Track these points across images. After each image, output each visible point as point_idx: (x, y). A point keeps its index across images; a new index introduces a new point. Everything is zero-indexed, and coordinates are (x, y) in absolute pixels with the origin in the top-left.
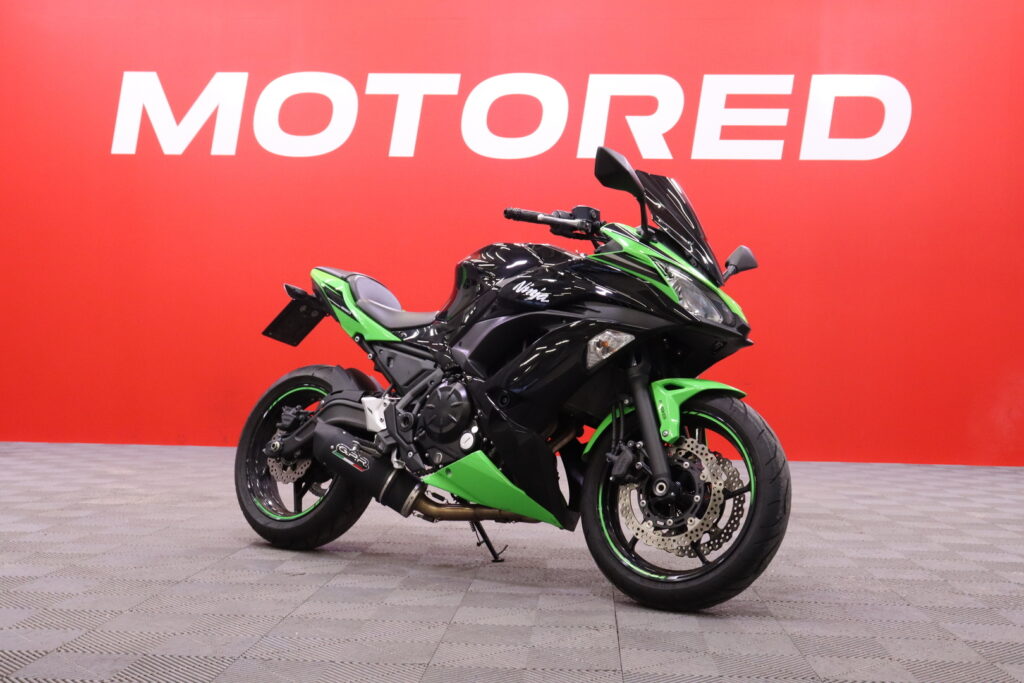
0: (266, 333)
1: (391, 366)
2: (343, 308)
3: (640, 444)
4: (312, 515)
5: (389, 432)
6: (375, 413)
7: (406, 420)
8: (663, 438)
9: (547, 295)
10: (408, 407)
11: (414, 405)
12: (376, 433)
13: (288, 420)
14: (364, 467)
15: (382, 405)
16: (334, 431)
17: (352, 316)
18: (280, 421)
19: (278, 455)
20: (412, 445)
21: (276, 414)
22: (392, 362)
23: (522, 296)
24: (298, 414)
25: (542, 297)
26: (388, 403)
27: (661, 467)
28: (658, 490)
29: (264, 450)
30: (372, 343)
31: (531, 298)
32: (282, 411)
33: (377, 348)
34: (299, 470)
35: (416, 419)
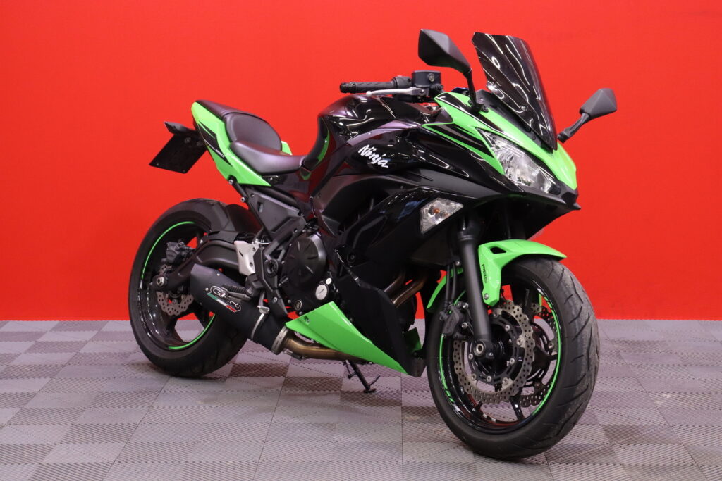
0: (153, 164)
1: (261, 211)
2: (216, 150)
3: (466, 305)
4: (196, 346)
5: (258, 276)
6: (246, 255)
7: (271, 265)
8: (485, 301)
9: (386, 161)
10: (275, 254)
11: (281, 251)
12: (246, 276)
13: (172, 256)
14: (236, 309)
15: (252, 250)
16: (209, 272)
17: (225, 159)
18: (165, 257)
19: (164, 289)
20: (277, 291)
21: (162, 247)
22: (262, 206)
23: (366, 159)
24: (182, 250)
25: (383, 163)
26: (257, 248)
27: (483, 329)
28: (477, 350)
29: (151, 283)
30: (245, 186)
31: (373, 163)
32: (166, 247)
33: (250, 191)
34: (182, 304)
35: (281, 267)
